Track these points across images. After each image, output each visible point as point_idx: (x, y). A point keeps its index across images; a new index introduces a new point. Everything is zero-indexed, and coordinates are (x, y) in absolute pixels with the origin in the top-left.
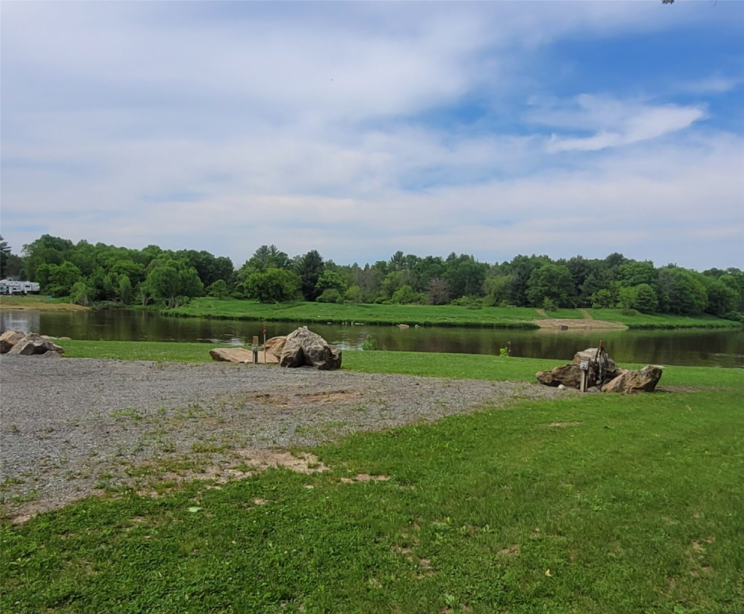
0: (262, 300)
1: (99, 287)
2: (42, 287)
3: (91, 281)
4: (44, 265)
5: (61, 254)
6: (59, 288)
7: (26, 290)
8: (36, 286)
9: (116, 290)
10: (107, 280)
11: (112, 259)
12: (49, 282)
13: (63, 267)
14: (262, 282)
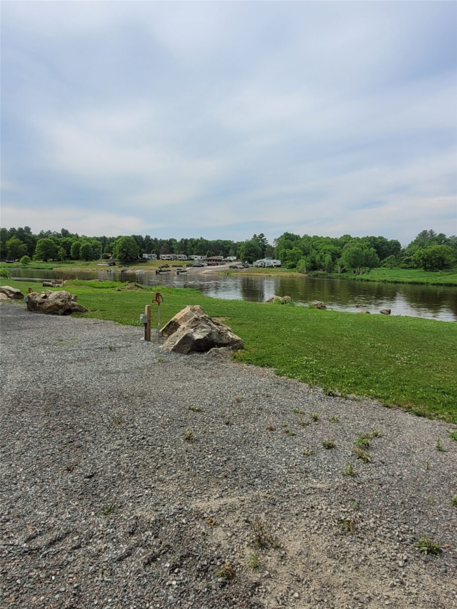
0: (426, 269)
1: (313, 262)
2: (282, 263)
3: (308, 258)
4: (284, 250)
5: (292, 243)
6: (291, 263)
7: (274, 265)
8: (279, 262)
9: (323, 264)
10: (318, 258)
11: (321, 244)
12: (286, 260)
13: (293, 251)
14: (426, 256)
